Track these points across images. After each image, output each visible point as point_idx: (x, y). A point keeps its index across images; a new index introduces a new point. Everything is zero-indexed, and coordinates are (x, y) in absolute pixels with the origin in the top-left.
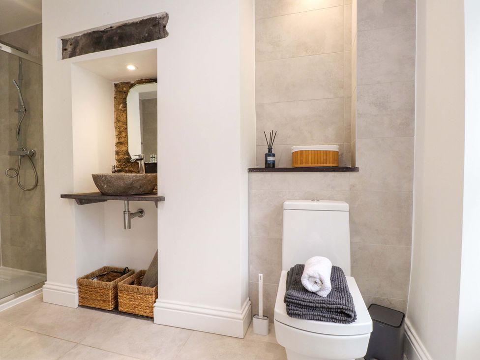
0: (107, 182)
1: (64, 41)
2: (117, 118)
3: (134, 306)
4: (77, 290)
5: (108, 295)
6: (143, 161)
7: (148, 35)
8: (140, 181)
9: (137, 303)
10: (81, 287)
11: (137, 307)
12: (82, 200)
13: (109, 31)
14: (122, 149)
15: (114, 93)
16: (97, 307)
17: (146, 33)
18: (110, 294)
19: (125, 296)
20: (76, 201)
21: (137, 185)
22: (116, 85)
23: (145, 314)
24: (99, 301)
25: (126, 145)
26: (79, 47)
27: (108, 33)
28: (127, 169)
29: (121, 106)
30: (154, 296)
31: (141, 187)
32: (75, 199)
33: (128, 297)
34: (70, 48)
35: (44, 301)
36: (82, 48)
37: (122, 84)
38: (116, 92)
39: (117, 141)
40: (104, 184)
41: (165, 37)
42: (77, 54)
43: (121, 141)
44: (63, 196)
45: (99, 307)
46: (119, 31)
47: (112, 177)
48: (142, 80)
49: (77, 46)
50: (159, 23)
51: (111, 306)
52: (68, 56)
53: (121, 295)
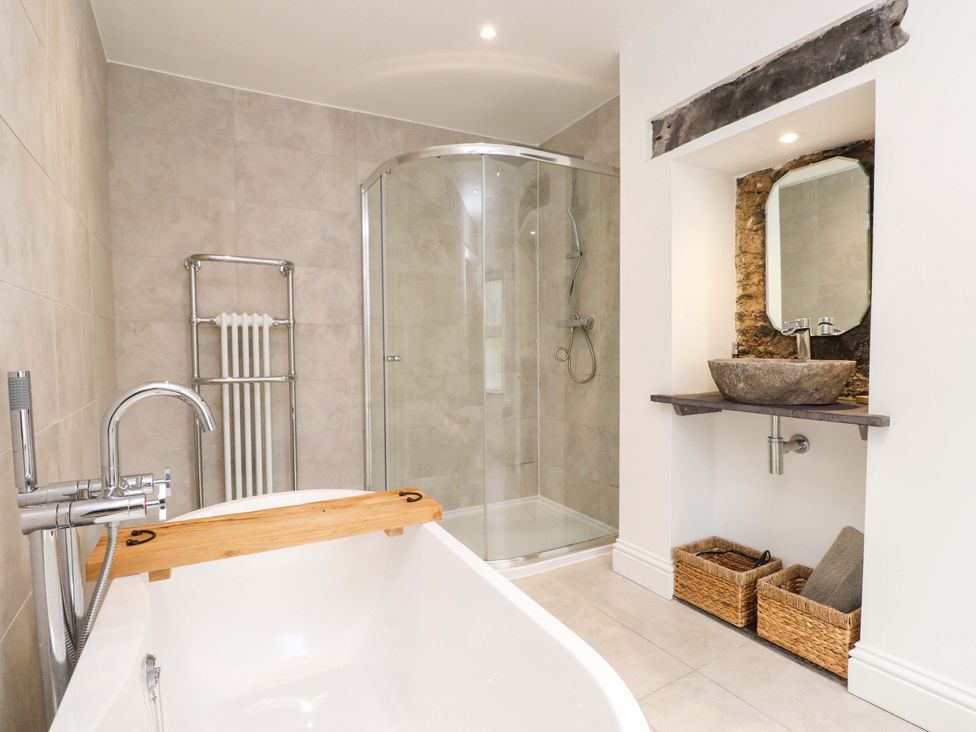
0: (747, 377)
1: (657, 125)
2: (740, 247)
3: (795, 637)
4: (671, 568)
5: (734, 596)
6: (806, 333)
7: (847, 58)
8: (817, 379)
9: (803, 634)
10: (679, 564)
11: (803, 641)
12: (686, 406)
13: (750, 77)
14: (752, 309)
15: (736, 198)
16: (710, 610)
17: (843, 54)
18: (740, 596)
19: (774, 610)
20: (675, 408)
21: (807, 385)
22: (740, 182)
23: (822, 664)
24: (715, 601)
25: (761, 300)
26: (684, 127)
27: (747, 82)
28: (761, 348)
29: (751, 220)
30: (848, 633)
31: (816, 390)
32: (674, 404)
33: (781, 614)
34: (666, 134)
35: (615, 569)
36: (691, 127)
37: (753, 176)
38: (740, 195)
39: (741, 292)
40: (739, 380)
41: (896, 48)
42: (680, 141)
43: (748, 292)
44: (654, 398)
45: (715, 613)
46: (772, 71)
47: (759, 369)
48: (802, 158)
49: (682, 125)
50: (879, 20)
51: (741, 622)
52: (664, 149)
53: (763, 604)
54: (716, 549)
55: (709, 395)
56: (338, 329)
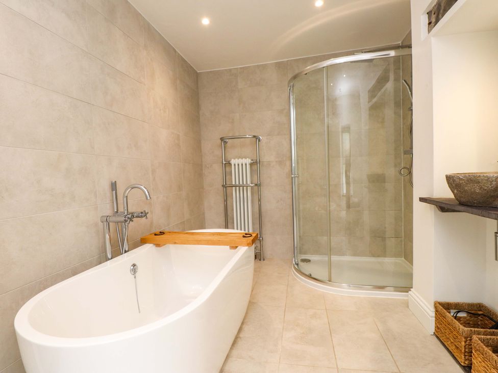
1: (430, 14)
4: (434, 314)
5: (460, 343)
12: (443, 207)
18: (463, 343)
20: (437, 207)
24: (452, 343)
34: (433, 19)
35: (409, 308)
36: (444, 10)
44: (421, 199)
47: (462, 179)
49: (440, 10)
51: (464, 363)
53: (475, 354)
54: (480, 313)
55: (450, 200)
56: (280, 163)
